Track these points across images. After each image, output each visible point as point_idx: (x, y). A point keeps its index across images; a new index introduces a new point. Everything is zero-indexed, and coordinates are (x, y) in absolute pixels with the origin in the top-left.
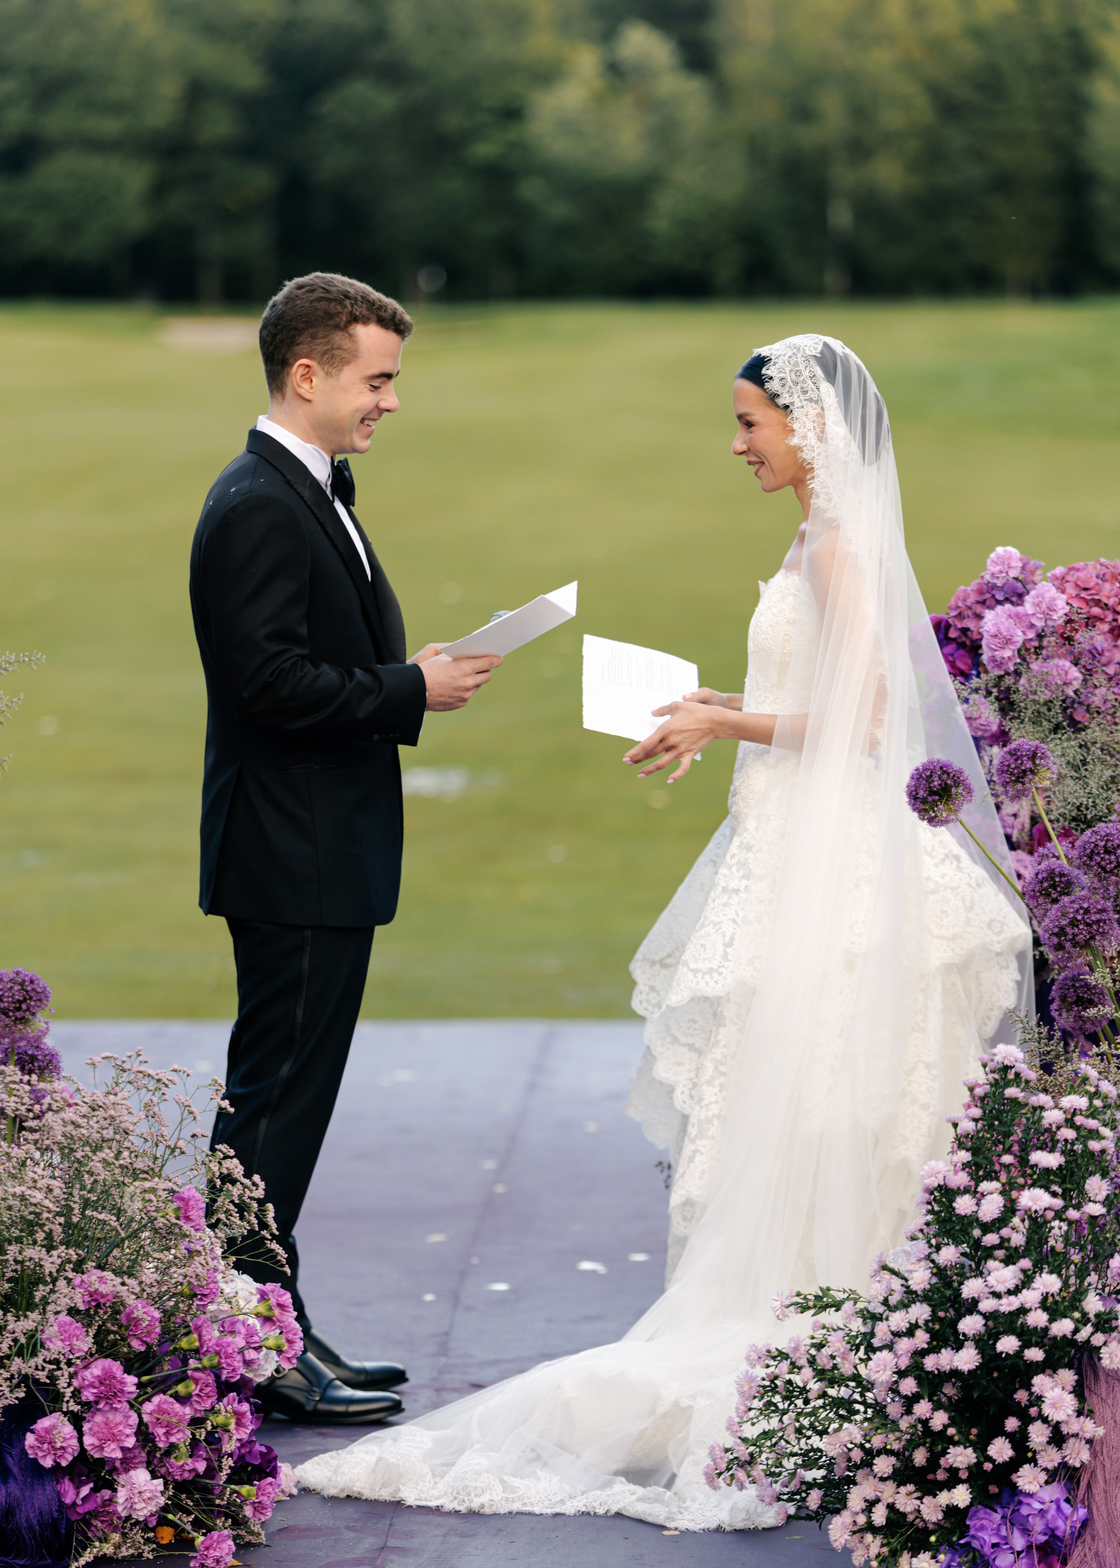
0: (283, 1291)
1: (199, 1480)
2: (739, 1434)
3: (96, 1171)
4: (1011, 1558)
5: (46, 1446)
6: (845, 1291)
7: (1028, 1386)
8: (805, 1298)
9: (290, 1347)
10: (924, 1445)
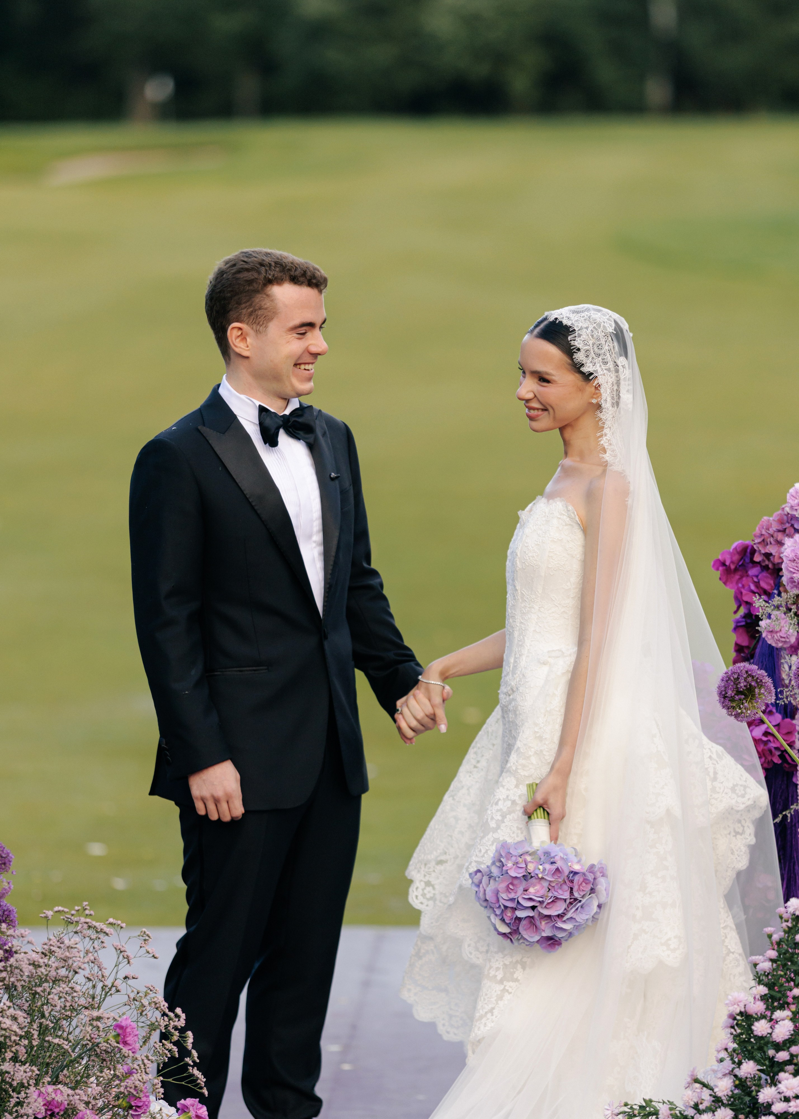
0: (200, 1105)
8: (631, 1108)
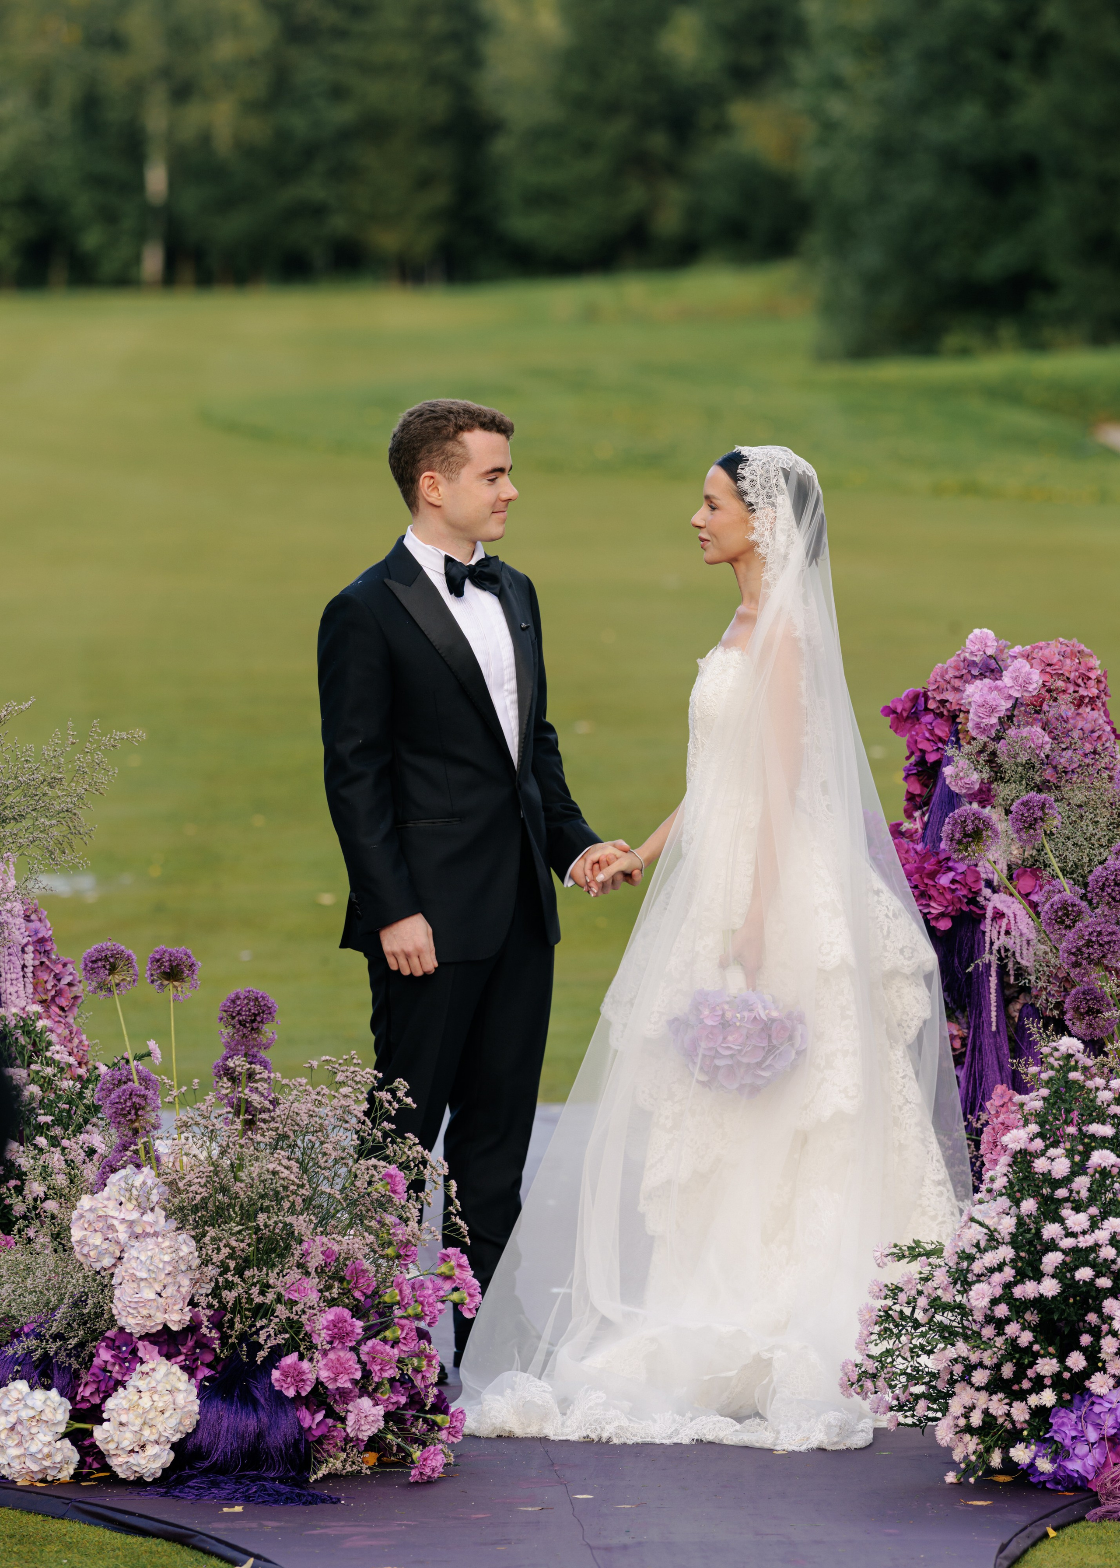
0: (461, 1255)
1: (399, 1412)
2: (867, 1352)
3: (328, 1152)
4: (1086, 1448)
5: (289, 1379)
6: (932, 1243)
7: (1099, 1310)
8: (900, 1249)
9: (472, 1301)
10: (1012, 1361)
